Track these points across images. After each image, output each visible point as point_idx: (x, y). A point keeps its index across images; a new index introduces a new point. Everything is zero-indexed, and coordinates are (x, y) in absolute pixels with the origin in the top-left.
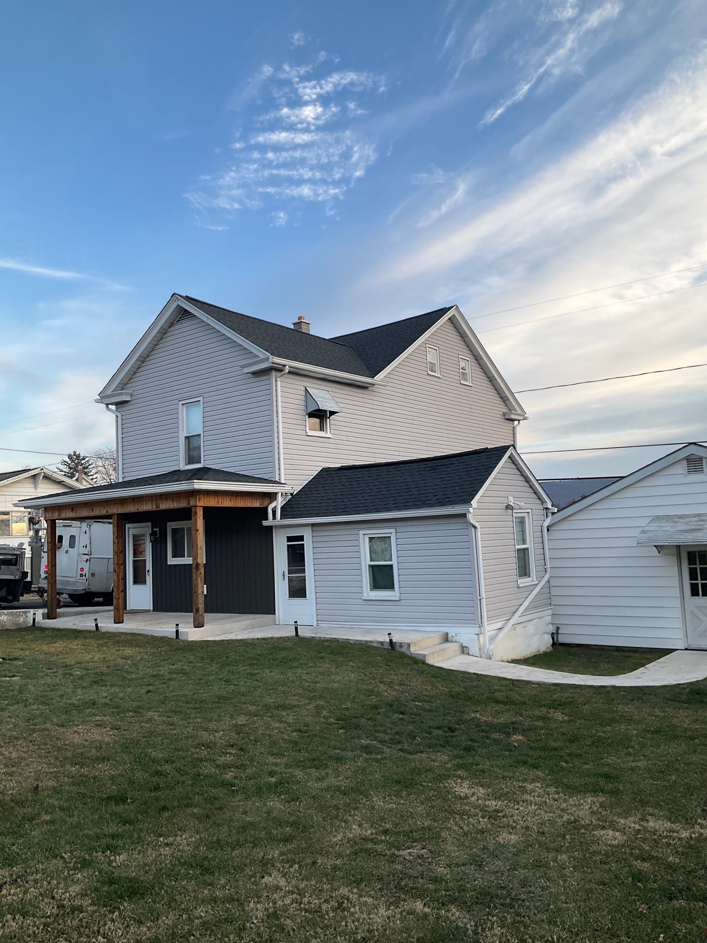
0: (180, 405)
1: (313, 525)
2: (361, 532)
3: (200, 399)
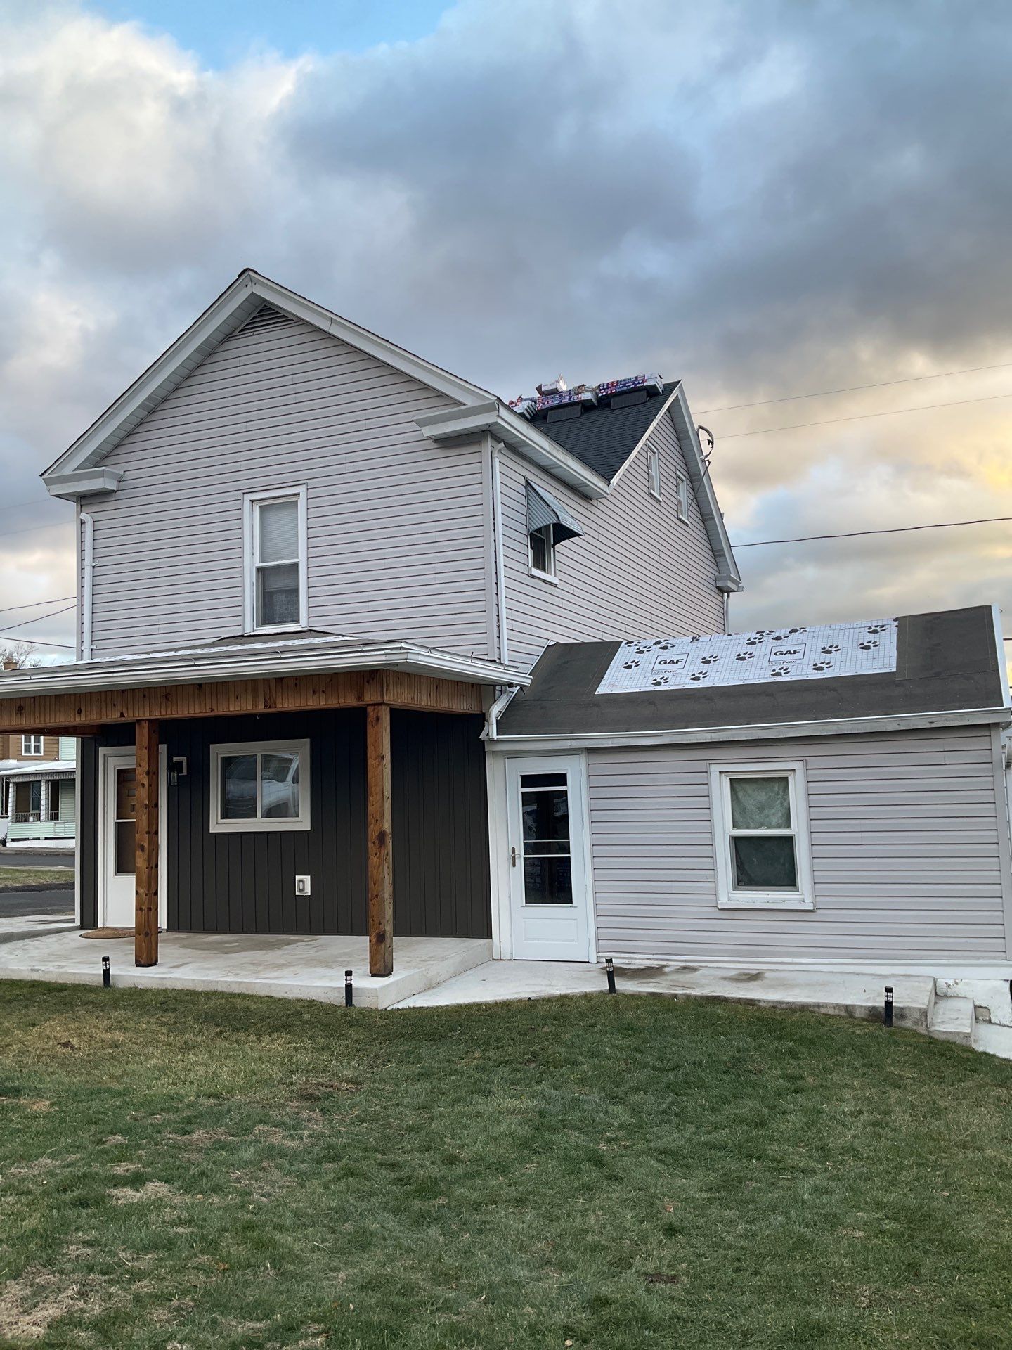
0: (247, 504)
1: (590, 751)
2: (715, 769)
3: (302, 490)
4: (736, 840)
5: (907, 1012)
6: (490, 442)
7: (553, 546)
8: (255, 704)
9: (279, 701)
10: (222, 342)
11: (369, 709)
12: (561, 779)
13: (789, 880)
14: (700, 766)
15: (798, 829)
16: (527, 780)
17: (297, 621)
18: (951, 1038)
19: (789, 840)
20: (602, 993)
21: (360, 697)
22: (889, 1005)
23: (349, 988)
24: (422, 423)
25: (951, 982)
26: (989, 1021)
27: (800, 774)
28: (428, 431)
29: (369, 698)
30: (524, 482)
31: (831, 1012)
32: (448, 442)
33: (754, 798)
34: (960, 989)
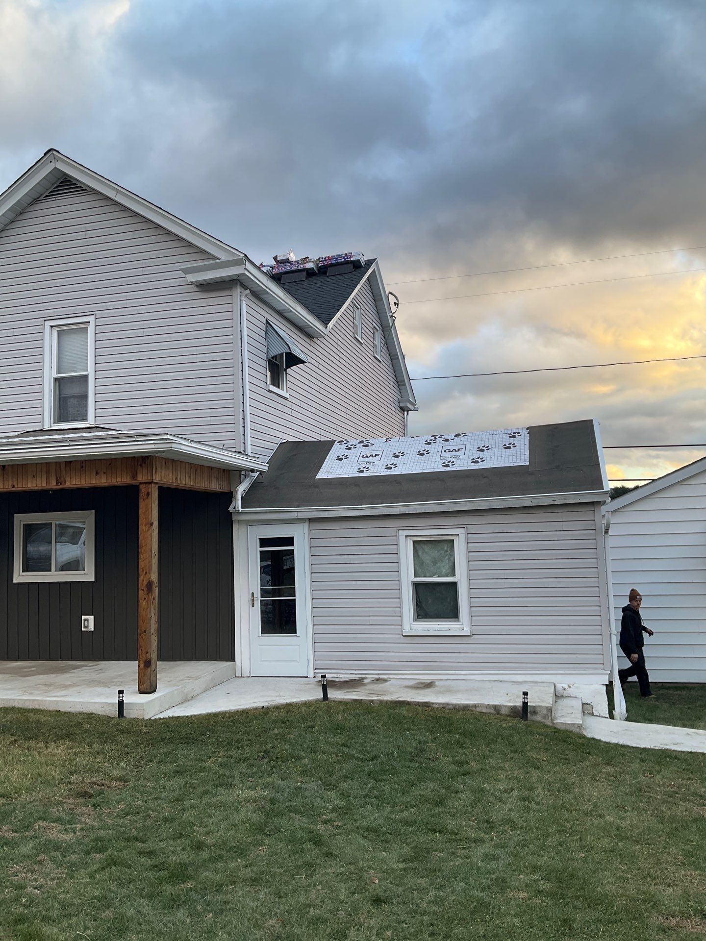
0: (47, 328)
1: (311, 520)
2: (403, 534)
3: (91, 319)
4: (416, 585)
5: (538, 709)
6: (239, 289)
7: (285, 370)
8: (48, 482)
9: (68, 479)
10: (31, 204)
11: (141, 487)
12: (290, 541)
13: (453, 614)
14: (392, 531)
15: (461, 577)
16: (264, 542)
17: (86, 420)
18: (568, 728)
19: (454, 585)
20: (317, 700)
21: (134, 477)
22: (525, 704)
23: (121, 704)
24: (187, 271)
25: (566, 686)
26: (592, 714)
27: (462, 537)
28: (191, 278)
29: (141, 478)
30: (264, 321)
31: (484, 710)
32: (206, 287)
33: (429, 554)
34: (572, 691)
